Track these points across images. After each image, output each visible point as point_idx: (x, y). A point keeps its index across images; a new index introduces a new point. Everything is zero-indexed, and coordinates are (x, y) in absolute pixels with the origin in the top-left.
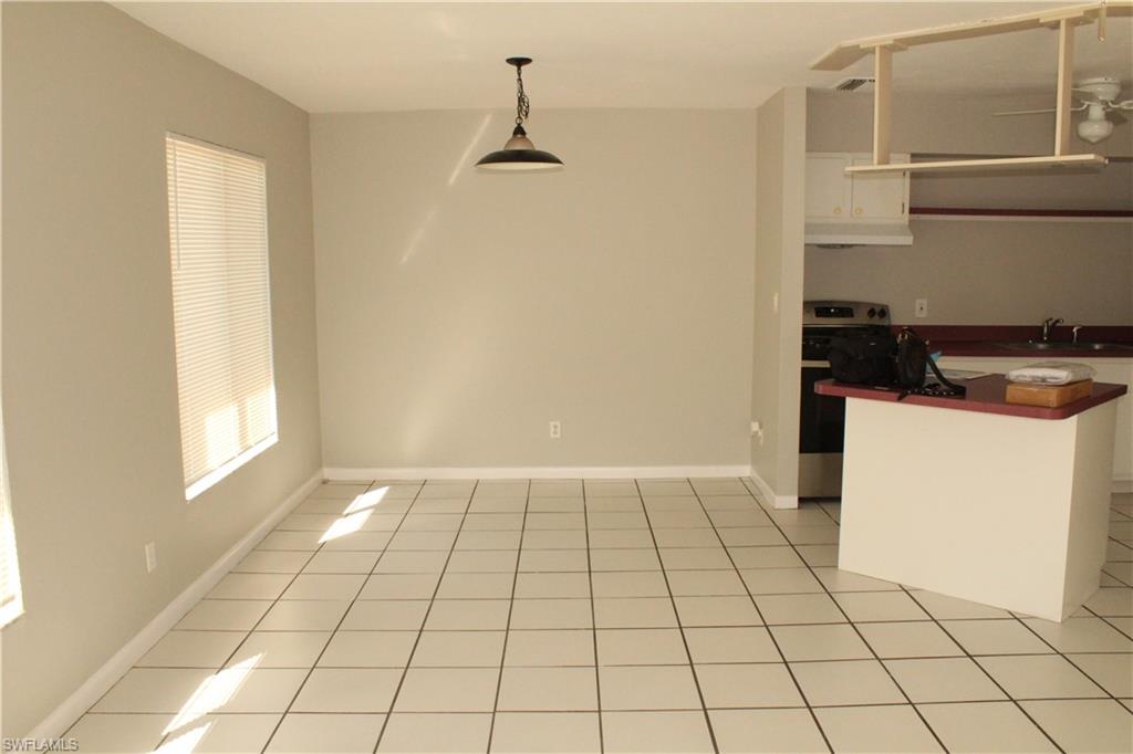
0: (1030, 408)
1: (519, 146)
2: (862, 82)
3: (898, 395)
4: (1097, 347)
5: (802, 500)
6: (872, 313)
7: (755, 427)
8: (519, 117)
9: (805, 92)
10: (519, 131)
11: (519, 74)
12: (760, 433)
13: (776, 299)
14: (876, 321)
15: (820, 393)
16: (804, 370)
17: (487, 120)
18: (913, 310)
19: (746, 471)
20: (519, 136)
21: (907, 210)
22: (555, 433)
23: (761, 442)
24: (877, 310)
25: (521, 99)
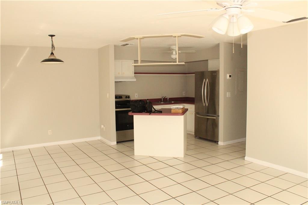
0: (176, 114)
1: (52, 57)
2: (128, 44)
3: (149, 114)
4: (173, 102)
5: (117, 142)
6: (126, 97)
7: (102, 126)
8: (52, 50)
9: (114, 46)
10: (52, 54)
11: (52, 39)
12: (104, 128)
13: (108, 95)
14: (127, 99)
15: (130, 115)
16: (116, 111)
17: (28, 49)
18: (135, 96)
19: (99, 138)
20: (52, 55)
21: (134, 73)
22: (50, 133)
23: (104, 130)
24: (127, 96)
25: (53, 45)
